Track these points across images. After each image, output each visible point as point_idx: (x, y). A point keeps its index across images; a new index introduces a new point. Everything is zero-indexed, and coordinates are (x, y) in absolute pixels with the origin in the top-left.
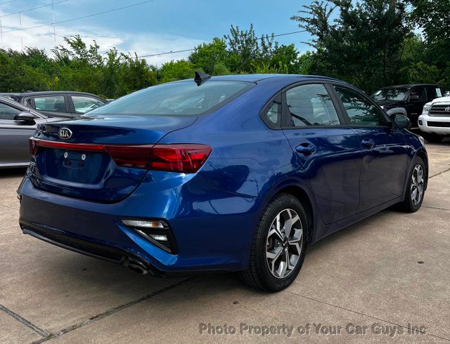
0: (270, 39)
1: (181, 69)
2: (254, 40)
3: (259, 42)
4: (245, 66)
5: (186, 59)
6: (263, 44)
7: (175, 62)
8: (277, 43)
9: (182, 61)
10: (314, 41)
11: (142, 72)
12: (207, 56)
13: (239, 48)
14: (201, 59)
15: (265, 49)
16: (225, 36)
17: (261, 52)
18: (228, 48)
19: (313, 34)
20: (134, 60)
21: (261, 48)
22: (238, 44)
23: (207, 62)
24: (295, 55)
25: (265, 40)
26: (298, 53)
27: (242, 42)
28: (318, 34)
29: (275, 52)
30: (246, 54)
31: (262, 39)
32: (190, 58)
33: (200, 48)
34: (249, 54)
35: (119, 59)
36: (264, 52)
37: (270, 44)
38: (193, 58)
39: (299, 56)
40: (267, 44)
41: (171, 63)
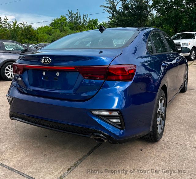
0: (86, 16)
1: (47, 30)
2: (79, 17)
3: (82, 17)
4: (76, 28)
5: (49, 25)
6: (84, 19)
7: (44, 26)
8: (89, 18)
9: (47, 26)
10: (110, 17)
11: (30, 31)
12: (59, 23)
13: (73, 20)
14: (56, 25)
15: (84, 20)
16: (66, 15)
17: (83, 22)
18: (68, 20)
19: (110, 13)
20: (26, 25)
21: (82, 20)
22: (72, 18)
23: (58, 26)
24: (97, 24)
25: (84, 17)
26: (99, 23)
27: (74, 17)
28: (112, 13)
29: (88, 22)
30: (76, 23)
31: (83, 16)
32: (50, 25)
33: (55, 20)
34: (77, 23)
35: (18, 25)
36: (84, 22)
37: (86, 19)
38: (52, 25)
39: (99, 24)
40: (85, 19)
41: (42, 27)
